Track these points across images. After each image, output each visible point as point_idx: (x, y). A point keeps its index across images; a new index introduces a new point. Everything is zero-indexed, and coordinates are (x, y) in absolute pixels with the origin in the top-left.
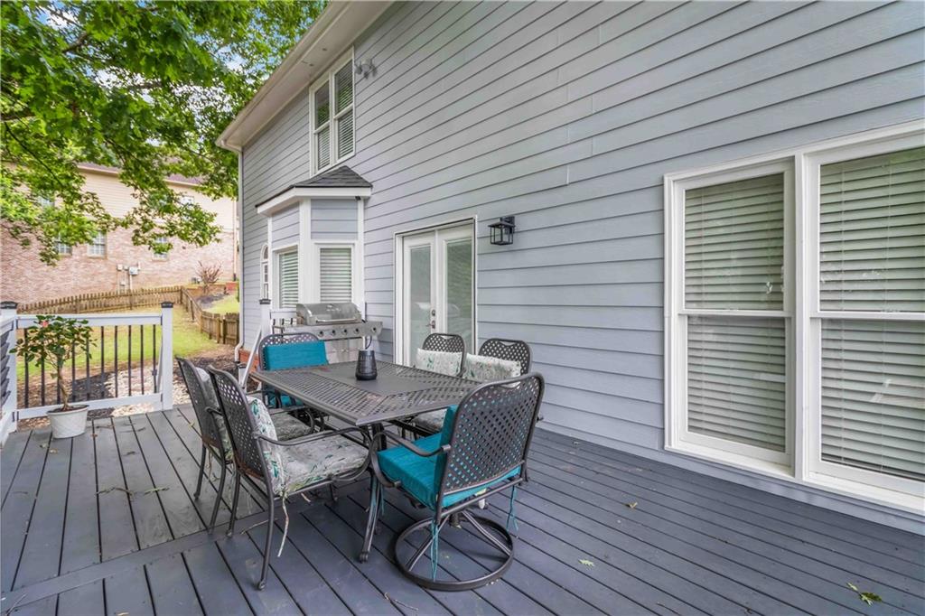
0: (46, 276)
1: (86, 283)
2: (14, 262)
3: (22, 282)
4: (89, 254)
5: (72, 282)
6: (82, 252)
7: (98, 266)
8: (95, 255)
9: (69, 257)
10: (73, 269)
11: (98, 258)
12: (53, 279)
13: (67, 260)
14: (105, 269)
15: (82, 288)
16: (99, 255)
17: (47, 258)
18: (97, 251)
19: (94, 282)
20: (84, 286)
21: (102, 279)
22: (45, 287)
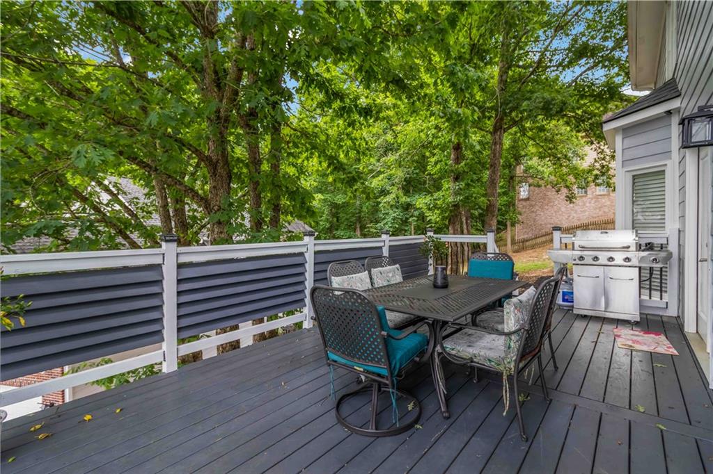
0: (572, 210)
1: (595, 213)
2: (556, 202)
3: (560, 215)
4: (598, 193)
5: (587, 213)
6: (593, 192)
7: (604, 201)
8: (602, 193)
9: (586, 196)
10: (588, 205)
11: (604, 195)
12: (576, 211)
13: (584, 199)
14: (609, 203)
15: (593, 217)
16: (605, 193)
17: (570, 198)
18: (603, 190)
19: (600, 213)
20: (595, 215)
21: (606, 210)
22: (572, 217)
